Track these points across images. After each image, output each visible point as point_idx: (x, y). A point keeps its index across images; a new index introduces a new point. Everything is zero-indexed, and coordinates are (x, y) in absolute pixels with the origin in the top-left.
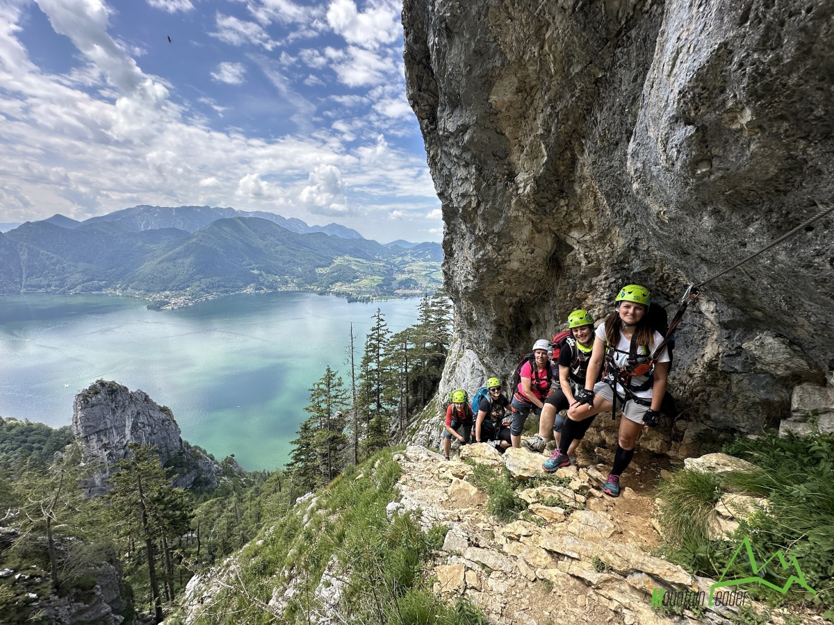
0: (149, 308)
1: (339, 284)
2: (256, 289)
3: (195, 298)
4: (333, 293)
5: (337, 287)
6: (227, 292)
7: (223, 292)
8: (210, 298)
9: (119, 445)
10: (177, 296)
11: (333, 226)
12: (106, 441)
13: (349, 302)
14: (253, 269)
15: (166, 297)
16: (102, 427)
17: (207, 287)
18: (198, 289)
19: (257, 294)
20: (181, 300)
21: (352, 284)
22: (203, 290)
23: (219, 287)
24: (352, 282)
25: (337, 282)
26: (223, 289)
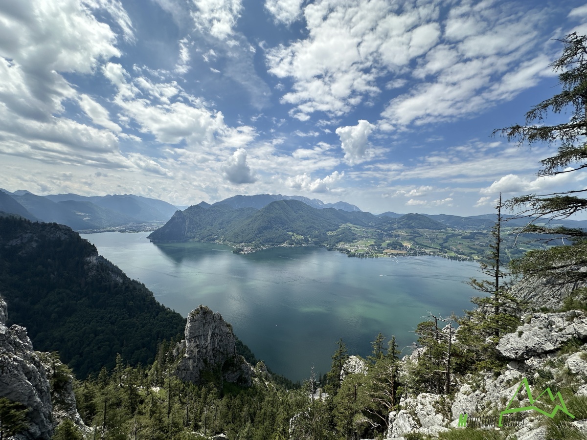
0: (234, 252)
1: (342, 243)
2: (290, 244)
3: (257, 248)
4: (338, 249)
5: (340, 245)
6: (273, 245)
7: (271, 245)
8: (264, 248)
9: (204, 346)
10: (247, 246)
11: (340, 203)
12: (198, 343)
13: (349, 256)
14: (289, 232)
15: (242, 246)
16: (197, 334)
17: (263, 242)
18: (258, 242)
19: (290, 247)
20: (249, 249)
21: (351, 244)
22: (261, 243)
23: (269, 242)
24: (352, 242)
25: (341, 241)
26: (271, 243)
